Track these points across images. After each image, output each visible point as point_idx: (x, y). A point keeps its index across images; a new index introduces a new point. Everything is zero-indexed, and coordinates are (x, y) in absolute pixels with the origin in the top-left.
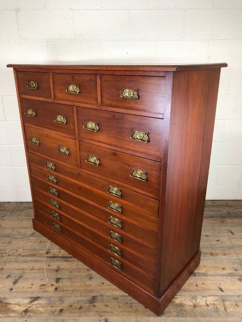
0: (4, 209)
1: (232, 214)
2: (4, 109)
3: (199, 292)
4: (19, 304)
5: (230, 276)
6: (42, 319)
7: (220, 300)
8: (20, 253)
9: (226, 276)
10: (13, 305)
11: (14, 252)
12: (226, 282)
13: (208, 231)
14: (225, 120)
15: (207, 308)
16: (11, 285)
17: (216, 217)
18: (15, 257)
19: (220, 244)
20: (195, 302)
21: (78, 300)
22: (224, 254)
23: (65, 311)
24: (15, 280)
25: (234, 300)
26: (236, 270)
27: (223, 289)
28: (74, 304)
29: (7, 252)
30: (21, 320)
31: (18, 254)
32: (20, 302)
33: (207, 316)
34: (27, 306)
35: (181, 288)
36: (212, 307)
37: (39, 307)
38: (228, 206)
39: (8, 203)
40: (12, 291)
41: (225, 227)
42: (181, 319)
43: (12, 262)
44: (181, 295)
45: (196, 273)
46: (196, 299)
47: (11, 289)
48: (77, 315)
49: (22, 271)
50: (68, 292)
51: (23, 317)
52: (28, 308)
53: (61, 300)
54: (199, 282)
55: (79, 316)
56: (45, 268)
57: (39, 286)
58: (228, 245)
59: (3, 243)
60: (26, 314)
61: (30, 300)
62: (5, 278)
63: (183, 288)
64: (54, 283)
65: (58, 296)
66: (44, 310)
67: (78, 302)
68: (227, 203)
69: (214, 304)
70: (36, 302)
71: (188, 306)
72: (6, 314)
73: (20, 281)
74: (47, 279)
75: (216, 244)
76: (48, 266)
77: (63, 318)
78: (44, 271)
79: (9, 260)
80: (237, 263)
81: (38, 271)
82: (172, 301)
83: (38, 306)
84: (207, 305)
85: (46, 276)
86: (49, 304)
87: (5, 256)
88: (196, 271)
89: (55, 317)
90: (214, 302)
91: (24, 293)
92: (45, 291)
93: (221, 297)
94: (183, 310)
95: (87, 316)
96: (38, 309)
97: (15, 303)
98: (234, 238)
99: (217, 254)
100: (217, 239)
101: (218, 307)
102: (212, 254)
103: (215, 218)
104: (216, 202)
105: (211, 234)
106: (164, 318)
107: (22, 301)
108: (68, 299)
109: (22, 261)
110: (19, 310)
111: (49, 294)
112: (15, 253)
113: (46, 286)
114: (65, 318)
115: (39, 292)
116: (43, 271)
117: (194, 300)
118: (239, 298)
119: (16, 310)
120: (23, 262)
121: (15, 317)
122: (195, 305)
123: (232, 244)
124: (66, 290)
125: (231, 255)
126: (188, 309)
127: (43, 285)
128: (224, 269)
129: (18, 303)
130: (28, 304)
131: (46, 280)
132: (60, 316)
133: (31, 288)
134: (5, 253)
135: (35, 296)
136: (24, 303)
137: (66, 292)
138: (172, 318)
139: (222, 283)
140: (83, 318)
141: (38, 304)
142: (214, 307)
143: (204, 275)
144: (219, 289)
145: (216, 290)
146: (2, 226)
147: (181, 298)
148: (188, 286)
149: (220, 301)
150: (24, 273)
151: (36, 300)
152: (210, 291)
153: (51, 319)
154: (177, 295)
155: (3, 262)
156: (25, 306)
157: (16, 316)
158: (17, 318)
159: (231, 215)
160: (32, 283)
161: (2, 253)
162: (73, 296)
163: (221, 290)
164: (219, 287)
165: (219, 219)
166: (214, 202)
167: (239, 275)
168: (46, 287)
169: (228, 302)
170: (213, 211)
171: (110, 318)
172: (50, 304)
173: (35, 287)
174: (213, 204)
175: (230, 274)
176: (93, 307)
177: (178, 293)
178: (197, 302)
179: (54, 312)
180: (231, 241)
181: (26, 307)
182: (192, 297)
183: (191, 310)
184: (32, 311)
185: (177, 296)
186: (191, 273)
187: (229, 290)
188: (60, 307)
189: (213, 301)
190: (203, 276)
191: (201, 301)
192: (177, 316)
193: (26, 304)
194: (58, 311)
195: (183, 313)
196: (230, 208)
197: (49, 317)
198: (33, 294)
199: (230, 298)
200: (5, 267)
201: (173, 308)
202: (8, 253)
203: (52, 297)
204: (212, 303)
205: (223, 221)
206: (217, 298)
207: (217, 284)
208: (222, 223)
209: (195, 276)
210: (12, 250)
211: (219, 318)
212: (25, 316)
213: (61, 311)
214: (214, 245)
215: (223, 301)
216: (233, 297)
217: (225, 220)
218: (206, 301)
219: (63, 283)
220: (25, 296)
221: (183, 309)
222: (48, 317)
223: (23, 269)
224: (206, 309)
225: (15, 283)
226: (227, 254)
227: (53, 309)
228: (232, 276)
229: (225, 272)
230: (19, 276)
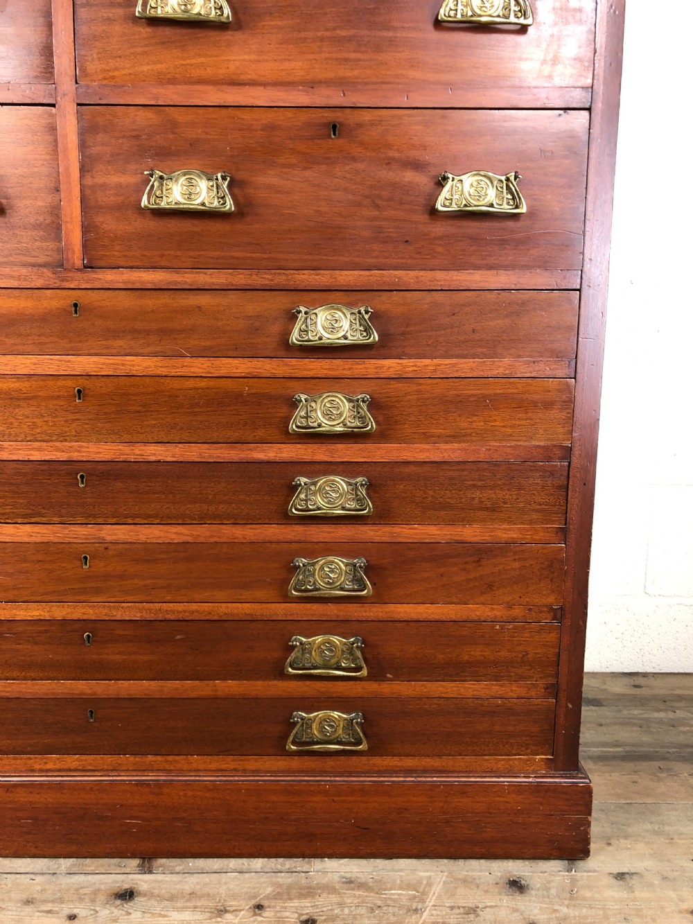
17: (664, 759)
103: (658, 765)
170: (645, 725)
174: (638, 691)
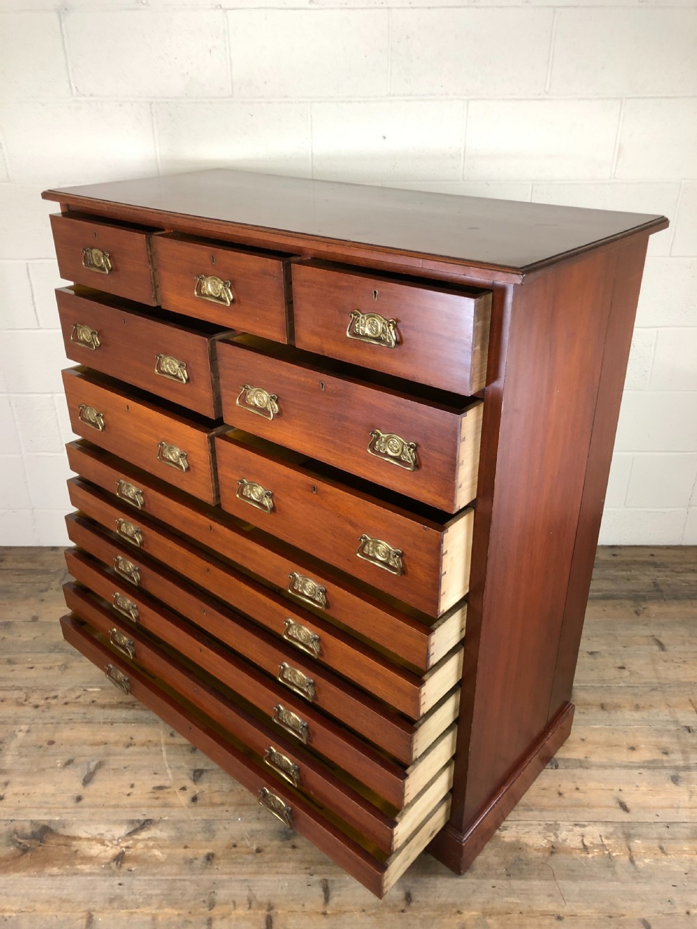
0: (41, 568)
1: (664, 588)
2: (33, 296)
3: (565, 812)
4: (100, 839)
5: (649, 768)
6: (162, 880)
7: (620, 835)
8: (95, 699)
9: (639, 767)
10: (85, 843)
11: (78, 694)
12: (637, 786)
13: (595, 639)
14: (658, 329)
15: (583, 855)
16: (77, 787)
17: (621, 598)
18: (83, 710)
19: (627, 677)
20: (553, 839)
21: (252, 831)
22: (637, 705)
23: (219, 859)
24: (86, 773)
25: (655, 836)
26: (666, 753)
27: (629, 805)
28: (241, 840)
29: (60, 693)
30: (107, 884)
31: (89, 700)
32: (102, 834)
33: (583, 878)
34: (122, 845)
35: (519, 801)
36: (596, 854)
37: (153, 847)
38: (655, 565)
39: (52, 550)
40: (81, 803)
41: (645, 627)
42: (517, 884)
43: (75, 723)
44: (518, 818)
45: (560, 759)
46: (557, 830)
47: (79, 799)
48: (251, 868)
49: (102, 747)
50: (225, 808)
51: (112, 874)
52: (124, 849)
53: (209, 828)
54: (567, 786)
55: (256, 873)
56: (162, 741)
57: (151, 790)
58: (648, 680)
59: (47, 668)
60: (121, 866)
61: (128, 827)
62: (60, 768)
63: (524, 799)
64: (188, 783)
65: (199, 818)
66: (165, 856)
67: (252, 836)
68: (652, 555)
69: (603, 845)
70: (144, 835)
71: (535, 850)
72: (68, 867)
73: (100, 775)
74: (169, 771)
75: (615, 678)
76: (169, 734)
77: (214, 877)
78: (161, 751)
79: (67, 718)
80: (671, 733)
81: (144, 749)
82: (495, 834)
83: (151, 843)
84: (585, 848)
85: (166, 762)
86: (178, 839)
87: (56, 705)
88: (560, 754)
89: (194, 874)
90: (604, 840)
91: (111, 810)
92: (165, 805)
93: (622, 827)
94: (522, 860)
95: (277, 873)
96: (149, 854)
97: (89, 836)
98: (665, 661)
99: (617, 707)
100: (620, 664)
101: (614, 854)
102: (603, 707)
103: (617, 602)
104: (623, 552)
105: (604, 648)
106: (473, 880)
107: (107, 831)
108: (227, 826)
109: (102, 721)
110: (101, 855)
111: (176, 814)
112: (82, 697)
113: (169, 790)
114: (220, 877)
115: (149, 807)
116: (158, 748)
117: (551, 834)
118: (670, 829)
119: (96, 857)
120: (104, 723)
121: (90, 874)
122: (553, 847)
123: (658, 678)
124: (219, 802)
125: (655, 708)
126: (536, 858)
127: (160, 788)
128: (633, 749)
129: (98, 837)
130: (124, 839)
131: (168, 774)
132: (207, 871)
133: (129, 795)
134: (55, 697)
135: (142, 818)
136: (113, 836)
137: (221, 808)
138: (493, 882)
139: (625, 789)
140: (265, 877)
141: (149, 839)
142: (601, 853)
143: (581, 766)
144: (618, 805)
145: (609, 807)
146: (40, 620)
147: (519, 827)
148: (537, 796)
149: (619, 838)
150: (109, 754)
151: (143, 828)
152: (594, 810)
153: (184, 880)
154: (508, 818)
155: (52, 723)
156: (117, 845)
157: (95, 871)
158: (99, 878)
159: (661, 591)
160: (132, 782)
161: (46, 696)
162: (239, 819)
163: (624, 807)
164: (618, 799)
165: (628, 603)
166: (616, 551)
167: (672, 765)
168: (169, 793)
169: (638, 839)
170: (614, 579)
171: (334, 878)
172: (181, 840)
173: (139, 792)
174: (615, 559)
175: (649, 762)
176: (290, 850)
177: (510, 814)
178: (560, 839)
179: (191, 862)
180: (655, 670)
181: (118, 848)
182: (547, 824)
183: (544, 861)
184: (135, 859)
185: (508, 823)
186: (547, 760)
187: (644, 808)
188: (206, 848)
189: (601, 836)
190: (576, 767)
191: (569, 837)
192: (507, 875)
193: (119, 838)
194: (201, 858)
195: (522, 869)
196: (659, 571)
197: (180, 874)
198: (136, 811)
199: (644, 830)
200: (57, 737)
201: (495, 856)
202: (63, 698)
203: (184, 821)
204: (598, 843)
205: (639, 610)
206: (611, 829)
207: (613, 790)
208: (635, 615)
209: (557, 767)
210: (72, 690)
211: (615, 883)
212: (117, 870)
213: (210, 858)
214: (611, 680)
215: (628, 837)
216: (653, 826)
217: (644, 608)
218: (583, 836)
219: (210, 782)
220: (115, 818)
221: (522, 857)
222: (176, 875)
223: (106, 744)
224: (581, 858)
225: (87, 781)
226: (644, 708)
227: (189, 853)
228: (655, 768)
229: (636, 757)
230: (96, 762)
